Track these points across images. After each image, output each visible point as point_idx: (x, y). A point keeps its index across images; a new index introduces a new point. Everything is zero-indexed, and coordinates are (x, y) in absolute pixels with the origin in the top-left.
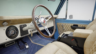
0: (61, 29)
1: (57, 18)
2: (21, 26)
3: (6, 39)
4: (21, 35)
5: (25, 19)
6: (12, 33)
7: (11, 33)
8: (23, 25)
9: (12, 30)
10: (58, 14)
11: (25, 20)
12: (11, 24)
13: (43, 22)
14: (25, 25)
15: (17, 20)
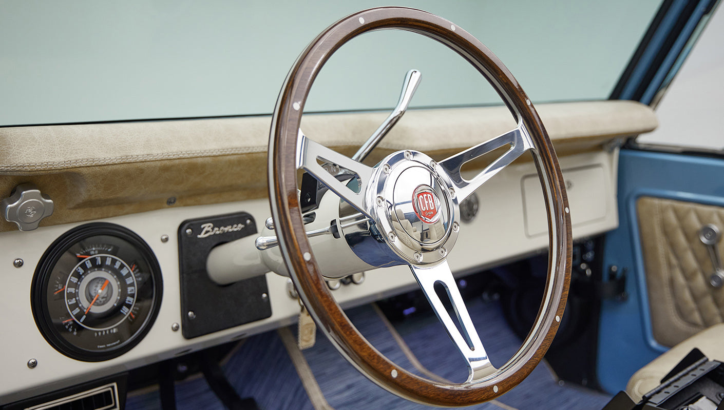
0: (689, 277)
1: (643, 139)
2: (196, 225)
3: (33, 365)
4: (189, 329)
5: (239, 162)
6: (90, 298)
7: (84, 303)
8: (218, 221)
9: (96, 266)
10: (664, 84)
11: (231, 164)
12: (90, 204)
13: (408, 209)
14: (243, 217)
15: (142, 171)
